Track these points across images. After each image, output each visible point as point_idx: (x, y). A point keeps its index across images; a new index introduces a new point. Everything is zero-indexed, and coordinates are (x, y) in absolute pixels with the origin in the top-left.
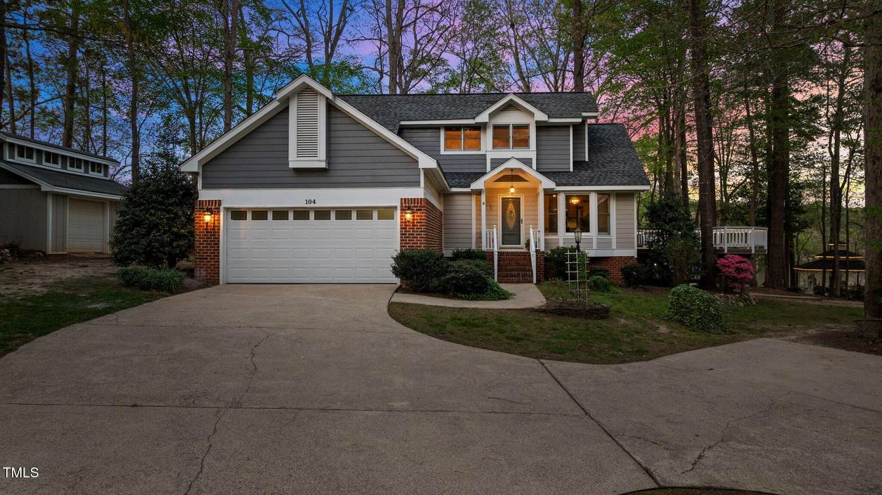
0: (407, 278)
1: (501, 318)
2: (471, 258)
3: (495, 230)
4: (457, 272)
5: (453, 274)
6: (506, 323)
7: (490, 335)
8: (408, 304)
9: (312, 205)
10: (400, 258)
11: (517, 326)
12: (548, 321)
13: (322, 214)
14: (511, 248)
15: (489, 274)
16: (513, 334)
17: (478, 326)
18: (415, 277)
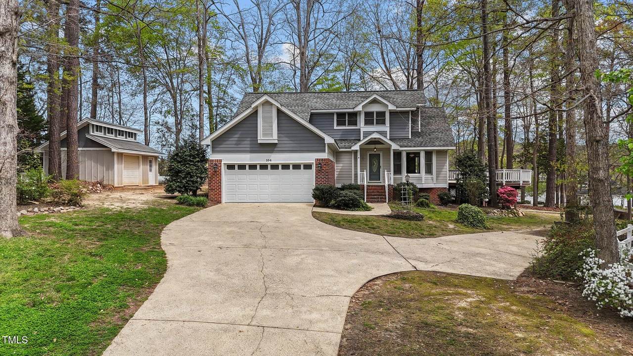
0: (320, 200)
1: (367, 219)
2: (351, 189)
3: (365, 173)
4: (345, 196)
5: (343, 198)
6: (369, 221)
7: (361, 226)
8: (321, 213)
9: (270, 162)
10: (316, 189)
11: (375, 223)
12: (390, 221)
13: (275, 167)
14: (375, 183)
15: (361, 197)
16: (372, 226)
17: (355, 223)
18: (324, 199)
